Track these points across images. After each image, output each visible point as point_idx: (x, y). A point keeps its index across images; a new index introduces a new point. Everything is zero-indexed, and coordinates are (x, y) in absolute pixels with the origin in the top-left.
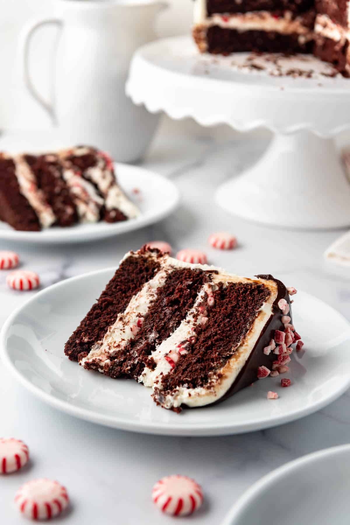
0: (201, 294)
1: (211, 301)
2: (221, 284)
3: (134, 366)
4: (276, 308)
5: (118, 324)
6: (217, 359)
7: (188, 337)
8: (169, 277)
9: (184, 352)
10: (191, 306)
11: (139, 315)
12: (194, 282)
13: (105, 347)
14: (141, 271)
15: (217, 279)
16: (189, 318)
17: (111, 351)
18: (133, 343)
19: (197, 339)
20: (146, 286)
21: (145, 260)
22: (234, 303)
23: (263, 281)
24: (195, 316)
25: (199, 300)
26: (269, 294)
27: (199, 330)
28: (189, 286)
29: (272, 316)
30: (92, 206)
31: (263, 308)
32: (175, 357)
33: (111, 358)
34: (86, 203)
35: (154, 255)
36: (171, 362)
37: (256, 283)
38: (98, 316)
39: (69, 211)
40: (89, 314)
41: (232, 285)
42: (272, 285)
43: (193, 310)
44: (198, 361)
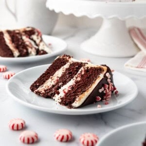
0: (80, 70)
1: (83, 73)
3: (52, 93)
4: (105, 76)
5: (50, 80)
6: (80, 92)
7: (72, 84)
8: (71, 65)
9: (70, 89)
10: (76, 74)
12: (79, 66)
14: (62, 63)
15: (87, 66)
16: (75, 78)
17: (46, 89)
18: (53, 86)
19: (75, 85)
20: (62, 67)
21: (64, 59)
22: (91, 74)
24: (76, 78)
25: (79, 72)
26: (103, 71)
27: (77, 82)
28: (77, 68)
30: (34, 49)
31: (100, 75)
32: (66, 91)
33: (45, 91)
34: (31, 48)
35: (68, 58)
36: (65, 92)
37: (100, 67)
39: (25, 51)
40: (41, 76)
41: (91, 68)
43: (76, 76)
44: (74, 93)
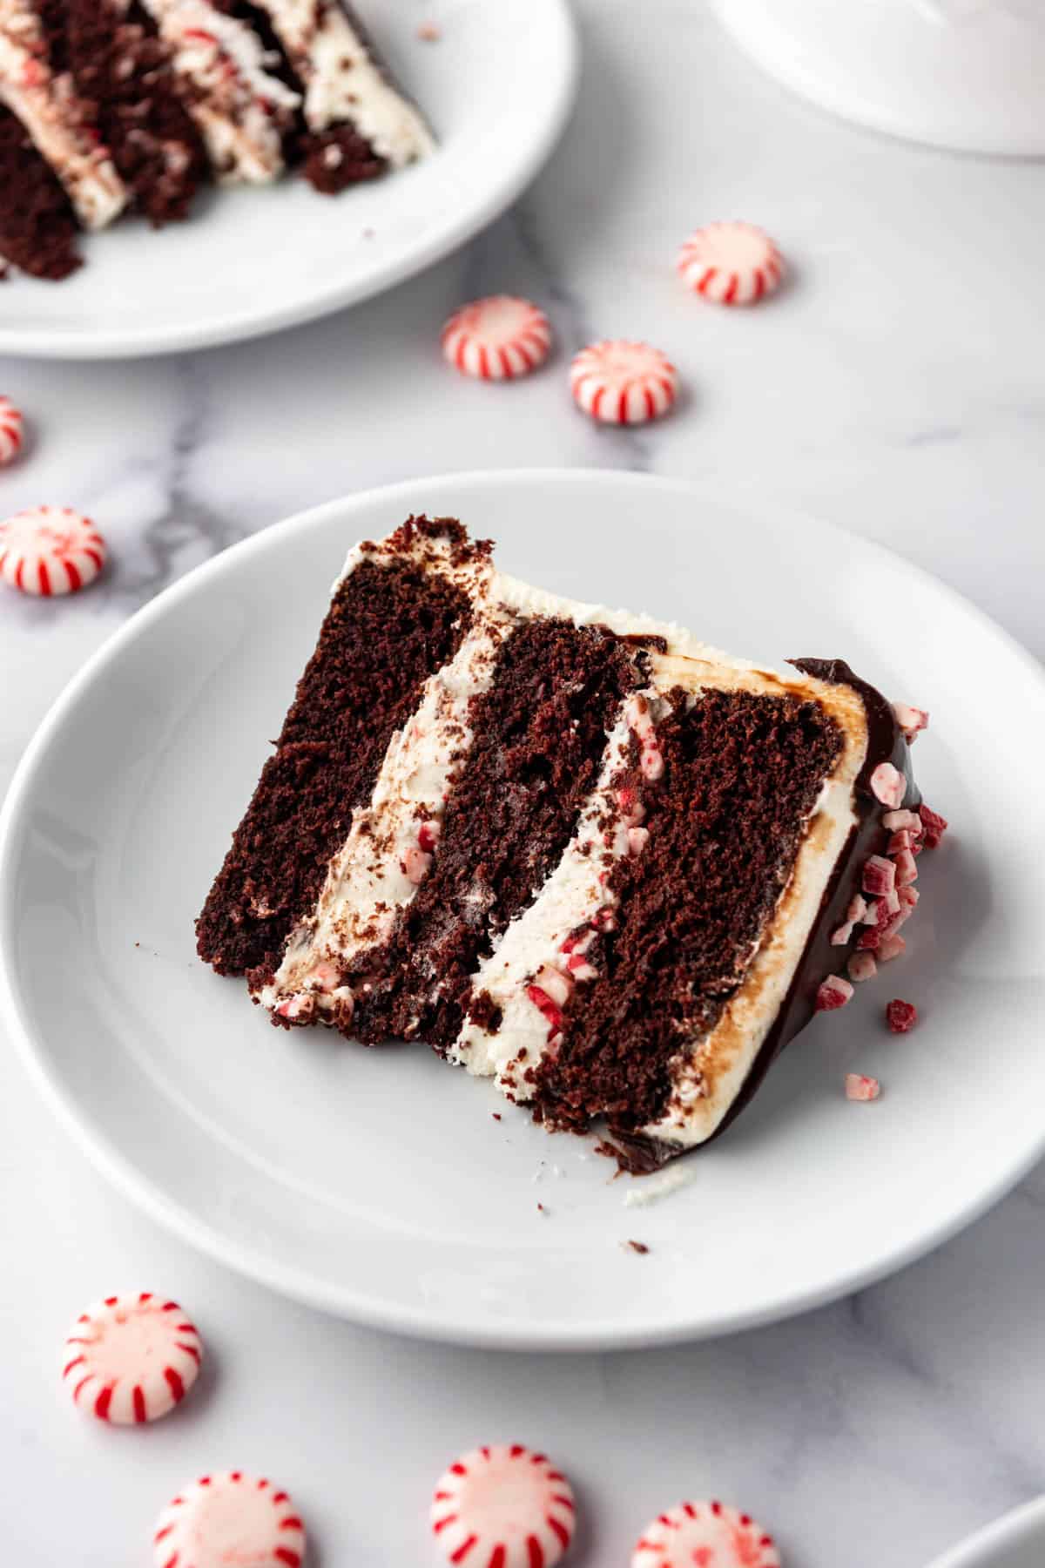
0: (618, 737)
1: (652, 766)
2: (678, 694)
3: (429, 1013)
4: (864, 800)
5: (355, 850)
6: (693, 1008)
7: (592, 910)
8: (506, 658)
9: (584, 972)
10: (589, 787)
11: (422, 813)
12: (591, 682)
13: (325, 938)
14: (407, 626)
15: (667, 674)
16: (588, 831)
17: (349, 953)
18: (415, 923)
19: (621, 917)
20: (431, 688)
23: (819, 689)
24: (606, 824)
25: (614, 762)
26: (840, 746)
27: (624, 882)
28: (575, 702)
29: (854, 832)
31: (823, 799)
32: (558, 990)
33: (350, 977)
35: (441, 546)
36: (547, 1007)
38: (286, 810)
41: (719, 699)
42: (845, 706)
43: (597, 801)
